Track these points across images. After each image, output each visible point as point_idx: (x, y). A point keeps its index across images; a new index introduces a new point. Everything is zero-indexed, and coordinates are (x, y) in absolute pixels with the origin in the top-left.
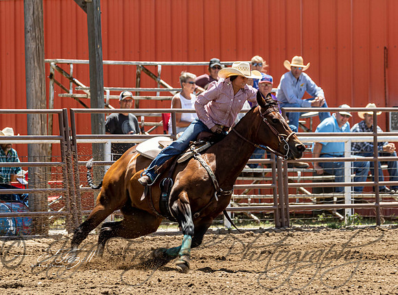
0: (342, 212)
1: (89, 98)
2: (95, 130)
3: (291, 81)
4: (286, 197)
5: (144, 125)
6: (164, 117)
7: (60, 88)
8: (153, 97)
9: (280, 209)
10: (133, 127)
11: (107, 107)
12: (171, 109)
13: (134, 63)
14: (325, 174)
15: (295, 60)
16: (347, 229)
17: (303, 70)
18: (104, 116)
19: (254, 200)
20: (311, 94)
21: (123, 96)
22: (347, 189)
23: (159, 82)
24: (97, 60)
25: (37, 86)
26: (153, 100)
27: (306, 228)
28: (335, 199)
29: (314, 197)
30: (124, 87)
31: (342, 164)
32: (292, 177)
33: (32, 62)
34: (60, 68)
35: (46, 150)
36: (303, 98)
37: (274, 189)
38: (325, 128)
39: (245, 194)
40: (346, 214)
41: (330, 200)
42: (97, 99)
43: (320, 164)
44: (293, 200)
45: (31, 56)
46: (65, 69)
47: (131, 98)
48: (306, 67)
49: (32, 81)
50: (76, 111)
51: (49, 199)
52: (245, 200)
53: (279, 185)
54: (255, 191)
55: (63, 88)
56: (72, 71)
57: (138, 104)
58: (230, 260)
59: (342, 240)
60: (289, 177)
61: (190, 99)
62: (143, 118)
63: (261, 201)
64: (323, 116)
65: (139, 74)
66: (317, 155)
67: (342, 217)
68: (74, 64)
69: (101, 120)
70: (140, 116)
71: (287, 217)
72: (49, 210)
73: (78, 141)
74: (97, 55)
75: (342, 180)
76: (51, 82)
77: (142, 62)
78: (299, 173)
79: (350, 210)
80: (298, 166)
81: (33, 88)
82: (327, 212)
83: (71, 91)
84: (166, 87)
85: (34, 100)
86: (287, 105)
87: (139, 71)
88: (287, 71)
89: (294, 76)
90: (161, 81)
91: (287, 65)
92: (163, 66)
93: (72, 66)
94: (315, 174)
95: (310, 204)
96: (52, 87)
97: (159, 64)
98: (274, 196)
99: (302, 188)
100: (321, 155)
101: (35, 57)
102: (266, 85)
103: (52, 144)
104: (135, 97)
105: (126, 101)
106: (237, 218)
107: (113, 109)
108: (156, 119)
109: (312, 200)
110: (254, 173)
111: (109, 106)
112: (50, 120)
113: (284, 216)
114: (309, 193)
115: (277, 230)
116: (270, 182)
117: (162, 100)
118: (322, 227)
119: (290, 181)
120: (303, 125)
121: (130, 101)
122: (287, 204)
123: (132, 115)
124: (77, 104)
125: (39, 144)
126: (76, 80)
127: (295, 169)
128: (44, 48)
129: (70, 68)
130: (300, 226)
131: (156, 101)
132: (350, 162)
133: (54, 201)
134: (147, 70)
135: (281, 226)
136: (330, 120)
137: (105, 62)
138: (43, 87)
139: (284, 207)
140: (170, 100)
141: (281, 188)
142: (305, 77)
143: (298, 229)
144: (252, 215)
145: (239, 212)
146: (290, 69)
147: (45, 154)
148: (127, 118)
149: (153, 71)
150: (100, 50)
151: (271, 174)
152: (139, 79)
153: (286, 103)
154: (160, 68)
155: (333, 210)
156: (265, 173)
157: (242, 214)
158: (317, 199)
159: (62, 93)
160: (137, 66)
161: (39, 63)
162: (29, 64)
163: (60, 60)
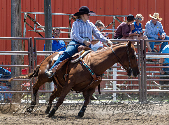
1: (44, 32)
4: (145, 86)
7: (29, 27)
19: (129, 87)
25: (17, 25)
32: (149, 76)
34: (29, 16)
35: (21, 59)
37: (139, 81)
39: (124, 84)
41: (168, 88)
46: (32, 17)
49: (15, 22)
52: (124, 87)
65: (71, 20)
74: (49, 10)
76: (25, 23)
81: (15, 27)
83: (35, 28)
85: (15, 33)
95: (158, 90)
96: (25, 26)
98: (139, 85)
99: (154, 81)
101: (16, 10)
104: (68, 32)
113: (144, 95)
114: (158, 84)
115: (140, 103)
116: (138, 78)
120: (155, 49)
124: (38, 36)
127: (151, 71)
128: (21, 6)
129: (35, 16)
130: (152, 101)
135: (142, 101)
137: (53, 14)
138: (20, 26)
139: (144, 91)
141: (143, 81)
145: (121, 93)
150: (50, 7)
152: (70, 23)
158: (161, 87)
160: (69, 16)
162: (13, 14)
163: (29, 12)
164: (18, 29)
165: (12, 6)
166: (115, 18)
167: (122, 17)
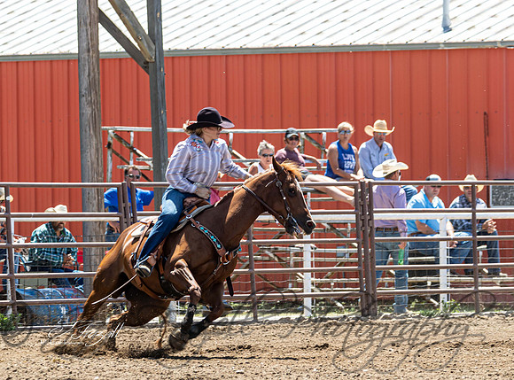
0: (437, 298)
1: (152, 169)
7: (119, 159)
9: (367, 295)
19: (338, 285)
22: (443, 272)
24: (161, 127)
25: (93, 157)
28: (429, 284)
34: (120, 137)
37: (360, 271)
39: (327, 278)
40: (441, 300)
41: (423, 284)
42: (160, 170)
45: (87, 123)
46: (124, 137)
49: (88, 150)
50: (136, 185)
53: (366, 267)
54: (338, 274)
55: (123, 159)
56: (132, 140)
63: (346, 285)
67: (437, 304)
68: (135, 132)
71: (374, 304)
74: (160, 122)
76: (109, 152)
79: (445, 295)
81: (89, 159)
83: (131, 162)
85: (90, 172)
89: (377, 143)
90: (234, 151)
91: (370, 131)
93: (132, 134)
96: (110, 158)
98: (360, 280)
99: (391, 271)
101: (91, 124)
106: (318, 305)
115: (363, 318)
116: (356, 263)
126: (138, 151)
129: (130, 136)
130: (389, 314)
135: (368, 314)
138: (100, 158)
139: (372, 292)
141: (368, 271)
144: (335, 302)
147: (102, 233)
150: (164, 116)
154: (231, 137)
155: (427, 296)
156: (350, 254)
157: (324, 300)
159: (121, 164)
161: (95, 131)
162: (84, 132)
163: (119, 128)
164: (95, 166)
165: (81, 115)
166: (304, 137)
167: (320, 134)
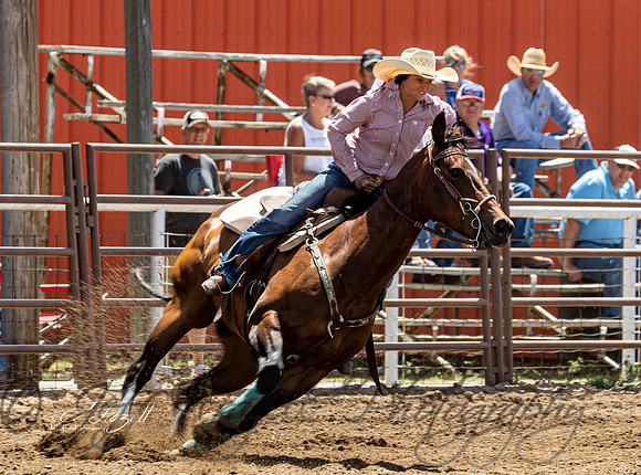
0: (617, 356)
1: (124, 122)
2: (135, 187)
3: (521, 97)
4: (508, 323)
5: (232, 178)
6: (271, 164)
7: (66, 103)
8: (249, 124)
9: (495, 348)
10: (209, 181)
11: (159, 140)
12: (285, 148)
13: (213, 55)
14: (585, 281)
15: (530, 56)
16: (626, 389)
17: (545, 76)
18: (152, 158)
19: (444, 330)
20: (559, 123)
21: (189, 120)
22: (628, 311)
23: (261, 93)
24: (141, 48)
25: (22, 97)
26: (249, 129)
27: (545, 385)
28: (604, 330)
29: (562, 325)
30: (193, 102)
31: (618, 262)
32: (520, 286)
33: (14, 50)
34: (69, 63)
35: (38, 223)
36: (544, 131)
37: (484, 307)
38: (587, 190)
39: (427, 317)
40: (624, 360)
41: (592, 332)
42: (139, 124)
43: (576, 261)
44: (521, 331)
45: (12, 39)
46: (77, 65)
47: (206, 124)
48: (550, 71)
49: (13, 87)
50: (96, 148)
51: (43, 319)
52: (428, 329)
53: (494, 299)
54: (446, 312)
55: (74, 103)
56: (90, 69)
57: (220, 137)
58: (394, 446)
59: (615, 410)
60: (514, 286)
61: (321, 128)
62: (228, 164)
63: (458, 331)
64: (582, 166)
65: (223, 78)
66: (569, 243)
67: (617, 366)
68: (95, 56)
69: (147, 165)
70: (223, 161)
71: (508, 365)
72: (41, 342)
73: (100, 207)
74: (141, 39)
75: (618, 292)
76: (50, 90)
77: (230, 55)
78: (534, 277)
79: (631, 352)
80: (533, 265)
81: (15, 102)
82: (588, 356)
83: (89, 109)
84: (276, 104)
85: (16, 125)
86: (512, 144)
87: (222, 71)
88: (513, 76)
89: (527, 87)
90: (267, 92)
91: (514, 65)
92: (270, 63)
93: (91, 60)
94: (565, 279)
95: (554, 340)
96: (50, 100)
97: (263, 59)
98: (483, 323)
99: (539, 308)
100: (578, 244)
101: (20, 41)
102: (472, 104)
103: (49, 212)
104: (213, 123)
105: (196, 129)
106: (409, 364)
107: (170, 145)
108: (255, 167)
109: (558, 330)
110: (446, 276)
111: (164, 139)
112: (46, 164)
113: (502, 360)
114: (553, 319)
115: (488, 388)
116: (476, 294)
117: (267, 130)
118: (577, 386)
119: (516, 293)
120: (541, 183)
121: (203, 130)
122: (508, 339)
123: (206, 159)
124: (101, 134)
125: (25, 212)
126: (99, 88)
127: (526, 270)
128: (37, 23)
129: (87, 63)
130: (533, 382)
131: (256, 131)
132: (634, 258)
133: (51, 324)
134: (239, 71)
135: (496, 382)
136: (597, 175)
137: (157, 53)
138: (33, 101)
139: (504, 344)
140: (282, 129)
141: (498, 307)
142: (548, 89)
143: (529, 389)
144: (440, 359)
145: (415, 352)
146: (519, 73)
147: (35, 232)
148: (197, 163)
149: (250, 73)
150: (147, 29)
151: (478, 280)
152: (222, 88)
153: (510, 140)
154: (263, 67)
155: (599, 352)
156: (467, 277)
157: (419, 356)
158: (567, 330)
159: (71, 111)
160: (219, 62)
161: (26, 53)
163: (67, 48)
164: (25, 113)
